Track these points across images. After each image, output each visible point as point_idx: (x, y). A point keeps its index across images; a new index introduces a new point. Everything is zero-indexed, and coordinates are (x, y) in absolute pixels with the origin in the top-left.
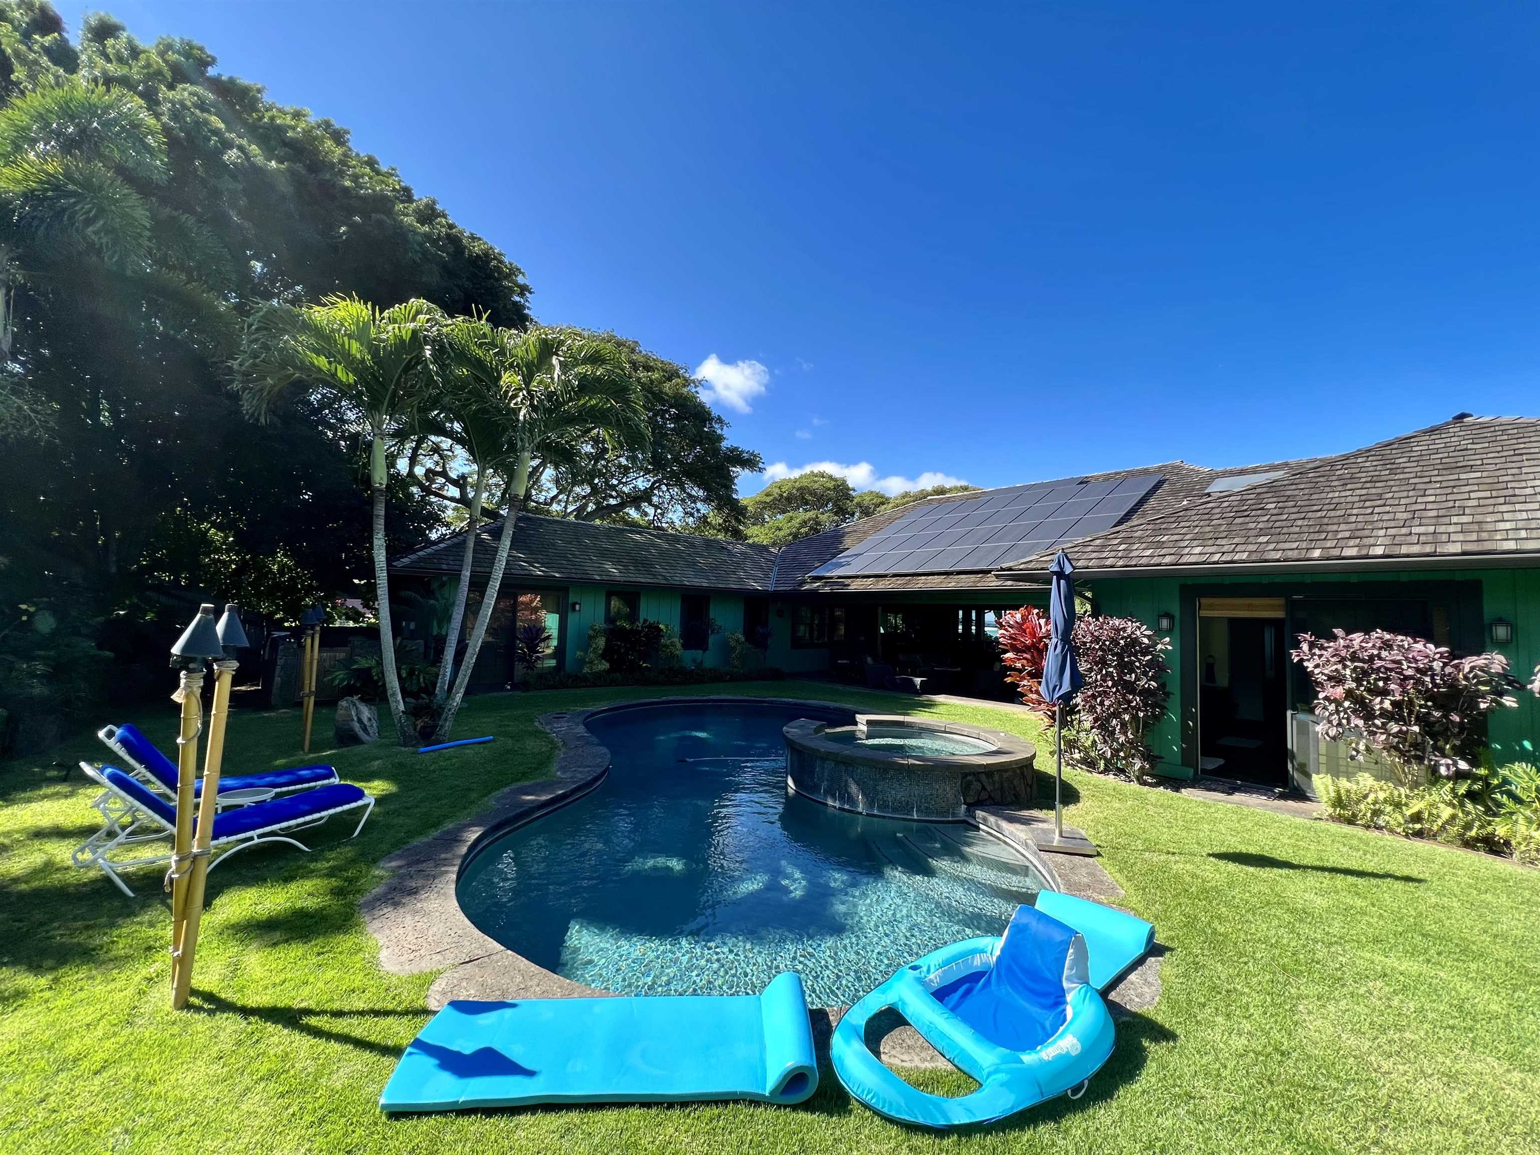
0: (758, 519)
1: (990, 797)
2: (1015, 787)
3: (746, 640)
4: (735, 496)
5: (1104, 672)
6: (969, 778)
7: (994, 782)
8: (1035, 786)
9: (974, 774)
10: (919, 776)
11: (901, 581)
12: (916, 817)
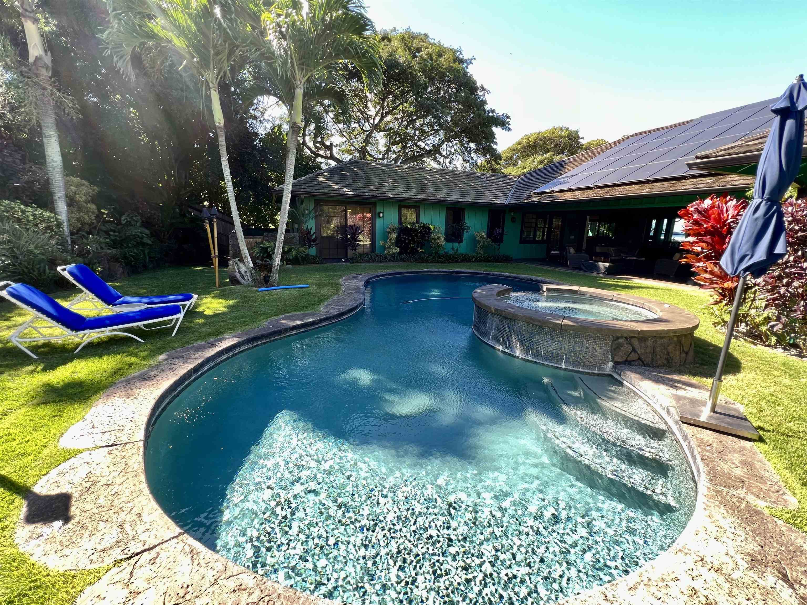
0: (512, 162)
1: (639, 359)
2: (668, 353)
3: (488, 236)
4: (495, 147)
5: (800, 253)
6: (621, 340)
7: (647, 347)
8: (691, 353)
9: (626, 338)
10: (571, 334)
11: (602, 191)
12: (563, 366)
